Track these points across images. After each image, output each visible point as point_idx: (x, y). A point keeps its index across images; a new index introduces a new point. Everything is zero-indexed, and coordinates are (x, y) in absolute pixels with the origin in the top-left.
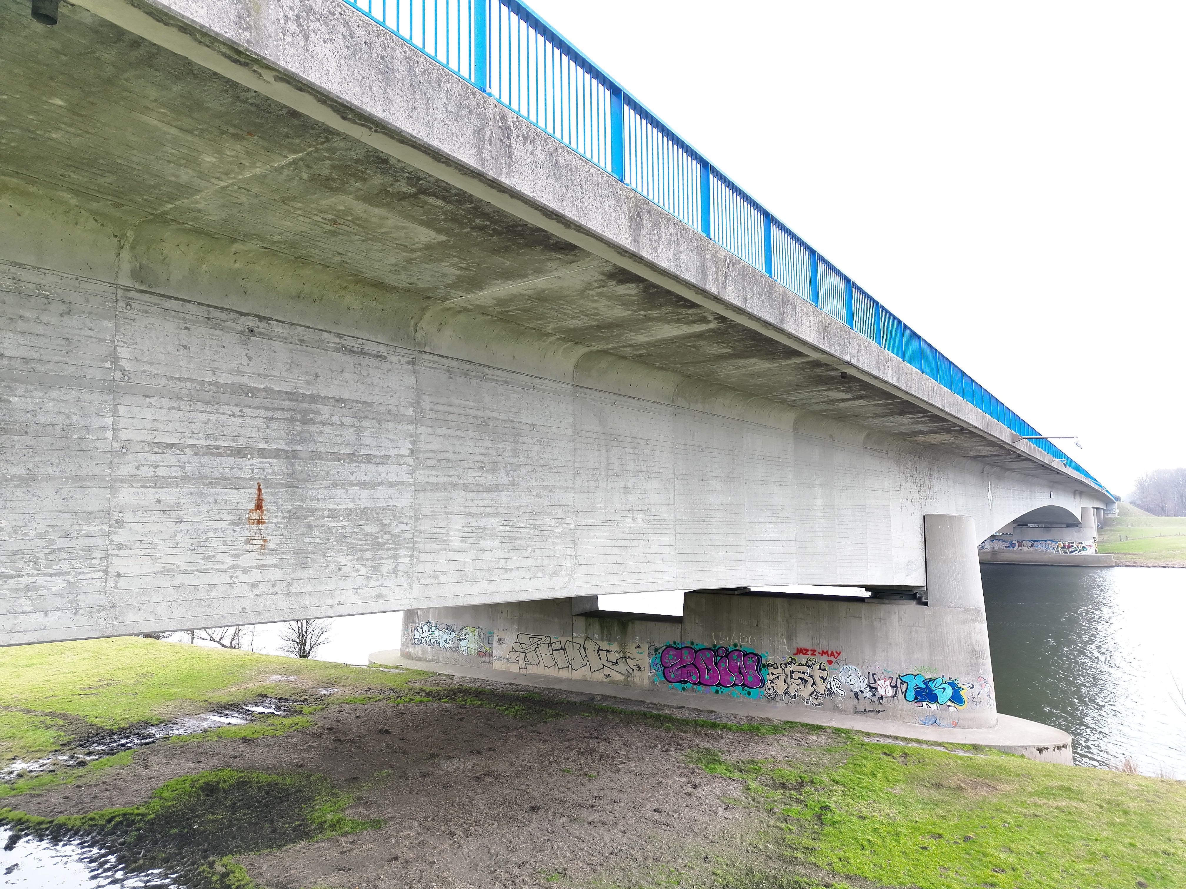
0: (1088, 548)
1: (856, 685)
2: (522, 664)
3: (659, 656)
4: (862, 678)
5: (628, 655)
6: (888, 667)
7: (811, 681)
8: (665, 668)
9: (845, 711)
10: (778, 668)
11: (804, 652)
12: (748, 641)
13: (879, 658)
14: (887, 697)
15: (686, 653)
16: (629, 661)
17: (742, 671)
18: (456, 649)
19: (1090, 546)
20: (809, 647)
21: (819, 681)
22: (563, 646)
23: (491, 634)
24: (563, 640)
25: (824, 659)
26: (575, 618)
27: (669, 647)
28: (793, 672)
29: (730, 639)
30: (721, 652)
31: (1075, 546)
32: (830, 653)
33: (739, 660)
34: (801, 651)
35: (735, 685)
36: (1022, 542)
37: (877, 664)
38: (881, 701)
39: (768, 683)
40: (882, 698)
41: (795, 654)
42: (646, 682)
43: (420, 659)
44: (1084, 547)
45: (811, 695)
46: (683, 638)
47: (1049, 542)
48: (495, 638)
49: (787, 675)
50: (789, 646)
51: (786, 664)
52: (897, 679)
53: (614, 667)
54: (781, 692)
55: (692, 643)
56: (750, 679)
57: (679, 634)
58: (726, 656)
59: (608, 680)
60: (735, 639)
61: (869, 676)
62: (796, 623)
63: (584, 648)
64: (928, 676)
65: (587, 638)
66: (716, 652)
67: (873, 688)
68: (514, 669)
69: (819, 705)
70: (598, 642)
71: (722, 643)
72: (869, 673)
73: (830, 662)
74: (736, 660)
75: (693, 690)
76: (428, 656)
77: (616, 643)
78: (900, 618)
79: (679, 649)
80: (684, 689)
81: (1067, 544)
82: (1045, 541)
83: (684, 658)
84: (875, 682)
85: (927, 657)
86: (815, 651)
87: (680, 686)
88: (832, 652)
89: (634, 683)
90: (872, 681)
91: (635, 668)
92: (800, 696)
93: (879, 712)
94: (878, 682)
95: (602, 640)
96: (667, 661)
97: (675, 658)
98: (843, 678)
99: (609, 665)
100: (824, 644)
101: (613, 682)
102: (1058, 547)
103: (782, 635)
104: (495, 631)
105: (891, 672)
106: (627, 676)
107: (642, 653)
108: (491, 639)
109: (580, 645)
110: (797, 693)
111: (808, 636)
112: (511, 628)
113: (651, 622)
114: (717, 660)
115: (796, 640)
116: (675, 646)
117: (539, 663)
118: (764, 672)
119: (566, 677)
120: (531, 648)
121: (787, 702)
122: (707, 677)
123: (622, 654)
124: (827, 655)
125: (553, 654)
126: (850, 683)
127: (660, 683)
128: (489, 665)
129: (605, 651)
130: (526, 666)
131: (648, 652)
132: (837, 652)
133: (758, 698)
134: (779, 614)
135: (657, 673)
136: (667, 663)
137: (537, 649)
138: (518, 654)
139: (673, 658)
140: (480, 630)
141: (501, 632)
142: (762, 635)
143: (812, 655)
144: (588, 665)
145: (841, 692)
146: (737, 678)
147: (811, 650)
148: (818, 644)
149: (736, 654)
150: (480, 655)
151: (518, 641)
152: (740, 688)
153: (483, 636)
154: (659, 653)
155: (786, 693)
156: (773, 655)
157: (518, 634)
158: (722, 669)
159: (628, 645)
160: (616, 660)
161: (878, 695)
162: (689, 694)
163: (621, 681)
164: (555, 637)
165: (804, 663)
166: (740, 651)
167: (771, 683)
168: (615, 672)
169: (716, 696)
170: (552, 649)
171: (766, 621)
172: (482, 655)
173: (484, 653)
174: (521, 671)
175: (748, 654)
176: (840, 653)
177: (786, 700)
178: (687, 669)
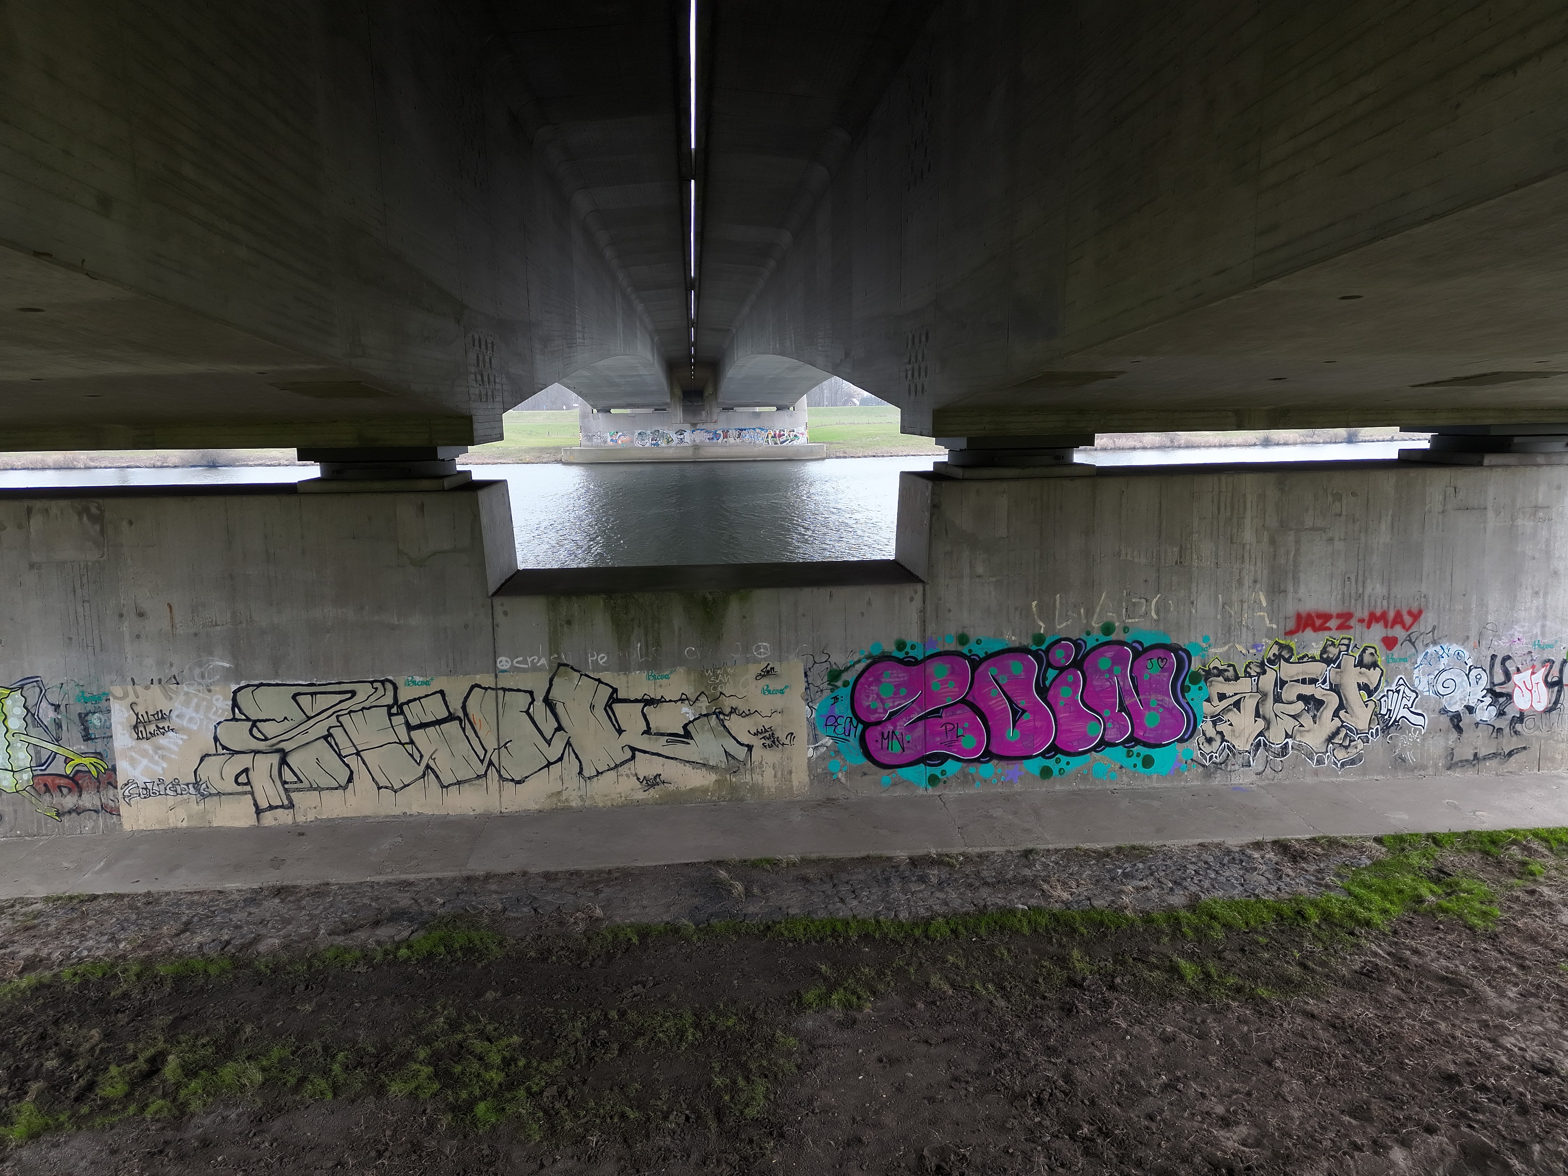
0: (800, 436)
1: (1458, 695)
2: (269, 792)
3: (845, 693)
4: (1474, 672)
5: (727, 704)
6: (1543, 634)
7: (1333, 701)
8: (867, 725)
9: (1424, 767)
10: (1237, 678)
11: (1318, 622)
13: (1522, 614)
14: (1534, 713)
15: (939, 670)
16: (735, 723)
17: (1127, 702)
19: (802, 434)
20: (1333, 608)
21: (1354, 696)
22: (456, 706)
23: (98, 703)
24: (456, 689)
25: (1375, 634)
26: (502, 604)
27: (879, 661)
28: (1283, 683)
29: (1089, 613)
30: (1059, 654)
31: (786, 434)
32: (1391, 615)
33: (1117, 670)
34: (1307, 621)
35: (1104, 744)
37: (1517, 631)
38: (1518, 727)
39: (1207, 726)
40: (1521, 718)
41: (1290, 633)
42: (800, 778)
44: (796, 436)
45: (1330, 739)
46: (931, 628)
47: (758, 430)
48: (120, 717)
49: (1265, 695)
50: (1273, 612)
51: (1262, 665)
52: (1564, 663)
53: (678, 750)
54: (1242, 744)
55: (963, 639)
56: (1152, 720)
57: (915, 617)
58: (1078, 664)
59: (654, 793)
60: (1105, 610)
61: (1492, 666)
62: (1297, 542)
63: (549, 703)
65: (559, 667)
66: (1044, 658)
67: (1501, 695)
68: (235, 815)
69: (1353, 762)
70: (606, 677)
71: (1063, 627)
72: (1494, 657)
73: (1390, 643)
74: (1110, 671)
75: (965, 779)
77: (681, 670)
79: (916, 662)
80: (933, 780)
81: (777, 432)
82: (754, 430)
83: (936, 686)
84: (1508, 678)
86: (1348, 616)
87: (917, 774)
88: (1399, 615)
89: (755, 789)
90: (1499, 677)
91: (756, 742)
92: (1298, 748)
93: (1510, 754)
94: (1516, 678)
95: (624, 667)
96: (874, 705)
97: (903, 691)
98: (1425, 680)
99: (658, 745)
100: (1376, 595)
101: (679, 801)
102: (767, 437)
103: (1255, 582)
104: (117, 691)
105: (1551, 646)
106: (727, 770)
107: (782, 692)
108: (95, 720)
109: (531, 693)
110: (1290, 741)
111: (1332, 576)
112: (197, 671)
113: (815, 590)
114: (1045, 678)
115: (1296, 592)
116: (901, 655)
117: (350, 779)
118: (1194, 694)
119: (478, 811)
120: (306, 732)
121: (1261, 768)
122: (1012, 734)
123: (704, 705)
124: (1382, 623)
125: (412, 742)
126: (1442, 691)
127: (849, 774)
128: (101, 820)
129: (636, 701)
130: (289, 798)
131: (804, 685)
132: (1410, 613)
133: (1176, 772)
134: (1248, 522)
135: (841, 745)
136: (875, 711)
137: (337, 733)
138: (245, 761)
139: (896, 693)
140: (33, 693)
141: (147, 688)
142: (1194, 590)
143: (1338, 628)
144: (569, 758)
145: (1414, 719)
146: (1109, 725)
147: (1339, 616)
148: (1360, 596)
149: (1110, 654)
150: (47, 790)
151: (238, 715)
152: (1121, 751)
153: (52, 714)
154: (846, 684)
155: (1258, 745)
156: (1225, 644)
157: (234, 687)
158: (1062, 703)
159: (726, 672)
160: (685, 727)
161: (1511, 712)
162: (952, 793)
163: (704, 790)
164: (418, 679)
165: (1317, 653)
166: (1122, 643)
167: (1215, 724)
168: (680, 766)
169: (1044, 787)
170: (407, 723)
171: (1206, 548)
172: (59, 787)
173: (67, 777)
174: (268, 819)
175: (1146, 650)
176: (1420, 612)
177: (1257, 764)
178: (943, 720)
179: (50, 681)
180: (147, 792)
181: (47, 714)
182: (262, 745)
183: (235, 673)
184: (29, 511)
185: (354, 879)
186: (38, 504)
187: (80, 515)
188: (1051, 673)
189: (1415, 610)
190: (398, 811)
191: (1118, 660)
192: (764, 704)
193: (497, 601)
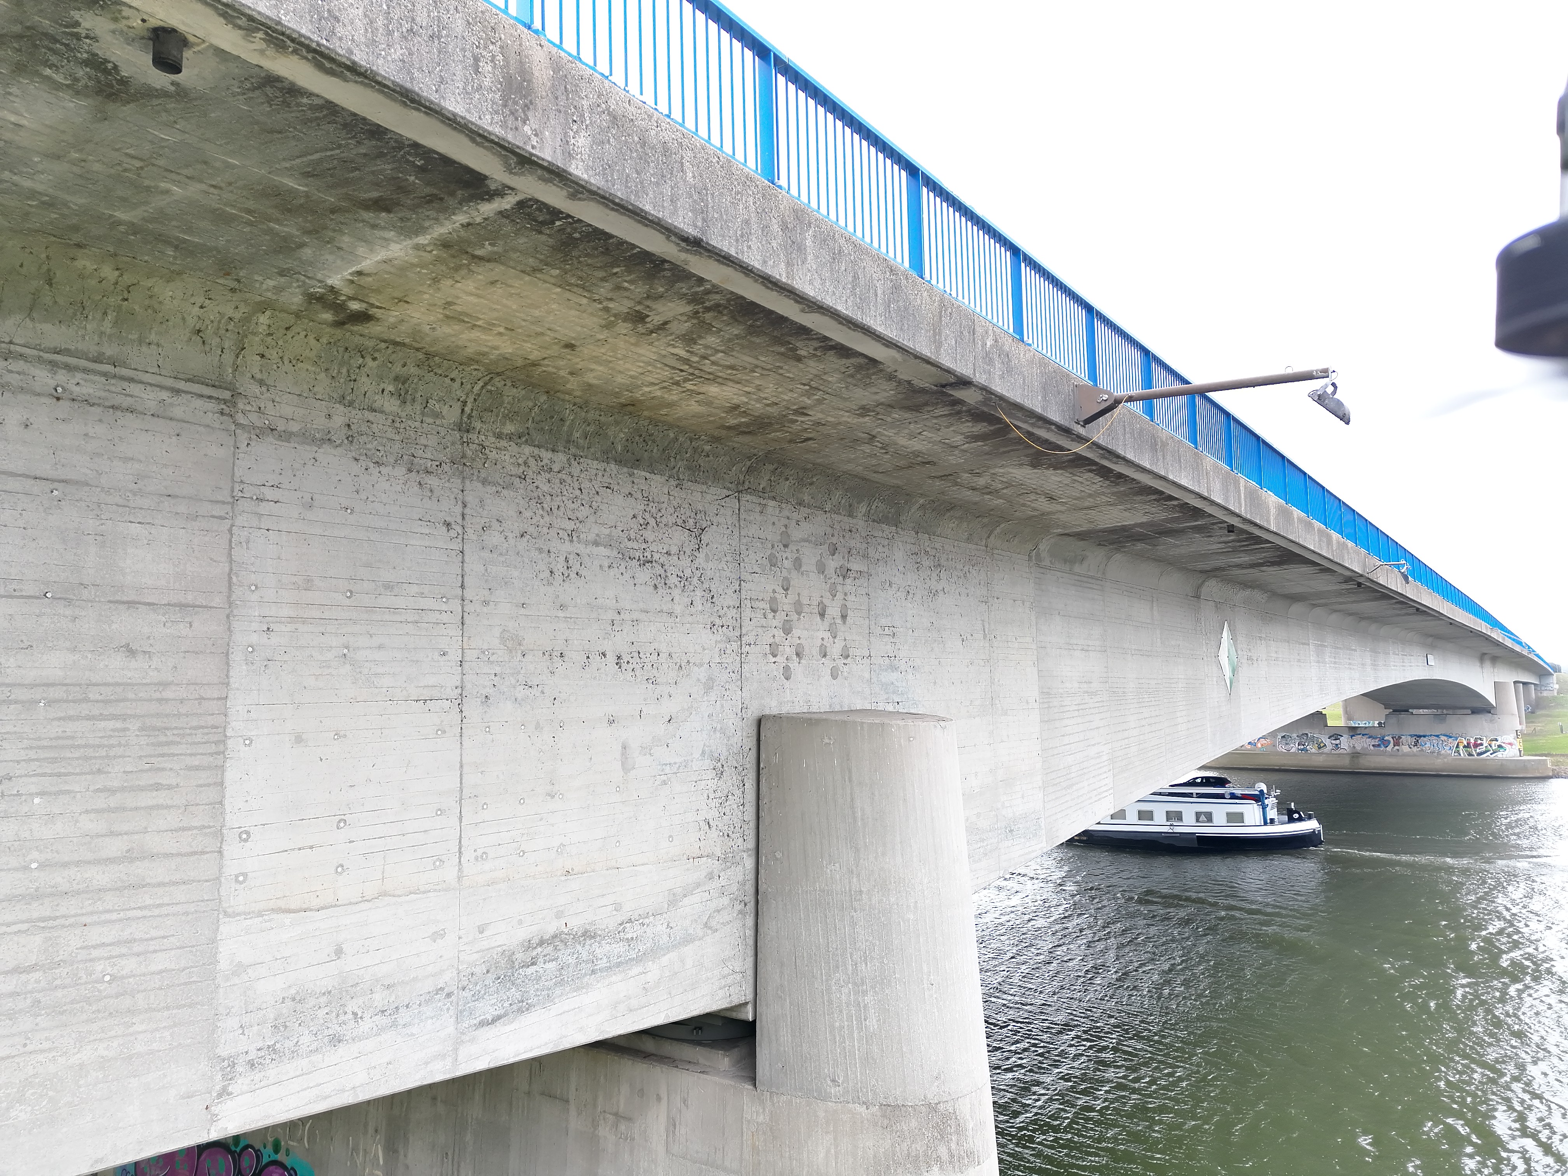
0: (1508, 747)
12: (302, 1139)
19: (1510, 744)
31: (1485, 745)
36: (1400, 738)
44: (1500, 746)
47: (1443, 738)
81: (1472, 741)
82: (1437, 736)
102: (1457, 746)
111: (434, 1148)
115: (405, 1157)
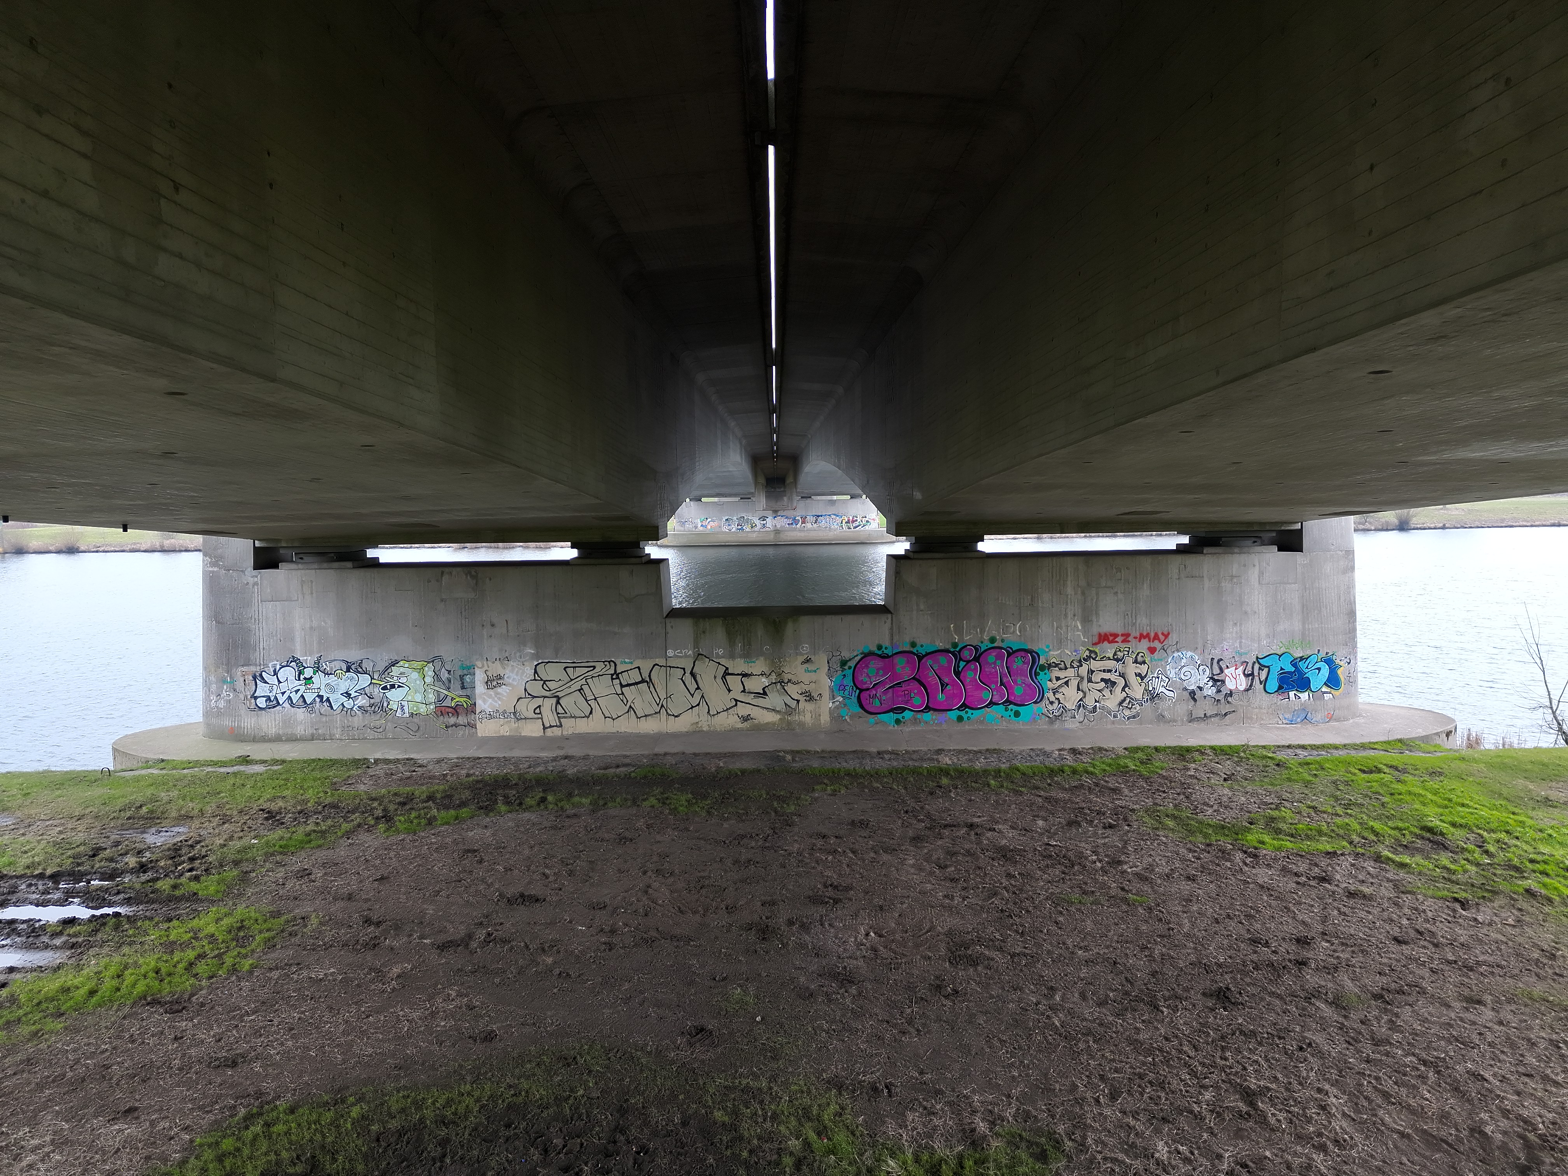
1: (1193, 680)
2: (549, 717)
3: (849, 672)
4: (1201, 668)
5: (786, 677)
6: (1241, 647)
7: (1121, 682)
8: (861, 691)
9: (1175, 721)
10: (1066, 668)
11: (1111, 638)
12: (1014, 632)
13: (1228, 636)
14: (1238, 692)
15: (901, 661)
16: (789, 688)
17: (1004, 680)
18: (378, 708)
20: (1120, 631)
21: (1133, 680)
22: (645, 675)
23: (470, 670)
24: (646, 666)
25: (1144, 645)
26: (670, 622)
27: (867, 655)
28: (1093, 672)
29: (982, 631)
30: (966, 653)
32: (1152, 635)
33: (998, 663)
34: (1105, 638)
35: (992, 703)
37: (1225, 645)
38: (1229, 699)
39: (1050, 695)
40: (1231, 694)
41: (1095, 644)
42: (825, 718)
43: (277, 739)
45: (1120, 704)
46: (896, 638)
47: (833, 516)
48: (480, 677)
49: (1082, 678)
50: (1085, 633)
51: (1080, 661)
52: (1254, 663)
53: (760, 701)
54: (1071, 705)
55: (913, 645)
56: (1018, 691)
57: (887, 632)
58: (977, 659)
59: (746, 725)
60: (991, 629)
61: (1212, 664)
62: (1097, 594)
63: (693, 674)
64: (1298, 654)
65: (698, 656)
66: (958, 656)
67: (1218, 681)
68: (533, 730)
69: (1134, 717)
70: (722, 661)
71: (968, 639)
72: (1212, 659)
73: (1152, 650)
74: (995, 663)
75: (915, 721)
76: (300, 730)
77: (762, 658)
78: (1261, 573)
79: (888, 657)
80: (898, 722)
83: (899, 670)
84: (1222, 670)
85: (1297, 625)
86: (1128, 635)
87: (889, 718)
88: (1156, 635)
89: (801, 724)
90: (1216, 670)
91: (802, 698)
92: (1102, 708)
93: (1226, 714)
94: (1226, 671)
95: (732, 657)
96: (865, 679)
97: (881, 672)
98: (1173, 672)
99: (749, 698)
100: (1143, 623)
101: (760, 729)
102: (842, 523)
103: (1074, 615)
104: (479, 664)
105: (1246, 654)
106: (786, 713)
107: (815, 671)
108: (468, 679)
109: (684, 669)
110: (1097, 704)
111: (1117, 613)
112: (518, 654)
113: (833, 617)
114: (958, 667)
115: (1097, 621)
116: (880, 653)
117: (591, 713)
118: (1042, 676)
119: (656, 731)
120: (570, 687)
121: (1082, 719)
122: (941, 697)
123: (773, 677)
124: (1147, 639)
125: (623, 694)
126: (1183, 677)
127: (851, 717)
128: (467, 730)
129: (738, 674)
130: (560, 722)
131: (827, 668)
132: (1163, 634)
133: (1033, 720)
134: (1069, 583)
135: (847, 701)
136: (866, 683)
137: (585, 688)
138: (539, 701)
139: (877, 673)
140: (438, 664)
141: (493, 663)
142: (1040, 619)
143: (1122, 642)
144: (703, 705)
145: (1167, 693)
146: (995, 693)
147: (1122, 635)
148: (1134, 624)
149: (994, 654)
150: (442, 714)
151: (537, 678)
152: (1002, 707)
153: (447, 675)
154: (850, 668)
155: (1080, 705)
156: (1058, 649)
157: (536, 663)
158: (968, 680)
159: (785, 660)
160: (763, 689)
161: (1224, 691)
162: (908, 729)
163: (774, 724)
164: (627, 660)
165: (1111, 656)
166: (1002, 648)
167: (1054, 694)
168: (761, 710)
169: (959, 727)
170: (621, 683)
171: (1046, 596)
172: (448, 713)
173: (452, 707)
174: (549, 732)
175: (1014, 652)
176: (1169, 634)
177: (1079, 717)
178: (903, 689)
179: (447, 658)
180: (491, 717)
181: (444, 675)
182: (548, 694)
183: (536, 656)
184: (442, 573)
185: (601, 753)
186: (447, 570)
187: (466, 575)
188: (962, 664)
189: (1166, 633)
190: (614, 730)
191: (1000, 657)
192: (806, 677)
193: (668, 620)
